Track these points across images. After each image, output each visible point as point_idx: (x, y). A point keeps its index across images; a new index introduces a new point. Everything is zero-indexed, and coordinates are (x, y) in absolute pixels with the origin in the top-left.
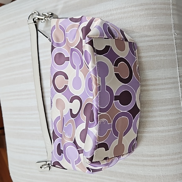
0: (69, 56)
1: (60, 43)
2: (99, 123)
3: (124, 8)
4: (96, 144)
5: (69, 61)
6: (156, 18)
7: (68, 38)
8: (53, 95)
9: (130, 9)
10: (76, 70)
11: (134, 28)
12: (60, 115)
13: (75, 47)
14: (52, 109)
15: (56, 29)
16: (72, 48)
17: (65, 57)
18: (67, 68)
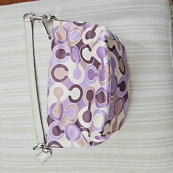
0: (70, 52)
1: (62, 41)
2: (111, 103)
3: (139, 25)
4: (107, 120)
5: (70, 56)
6: (161, 36)
7: (70, 37)
8: (50, 84)
9: (143, 27)
10: (76, 64)
11: (146, 41)
12: (57, 102)
13: (75, 45)
14: (48, 96)
15: (59, 29)
16: (72, 45)
17: (66, 52)
18: (67, 62)
